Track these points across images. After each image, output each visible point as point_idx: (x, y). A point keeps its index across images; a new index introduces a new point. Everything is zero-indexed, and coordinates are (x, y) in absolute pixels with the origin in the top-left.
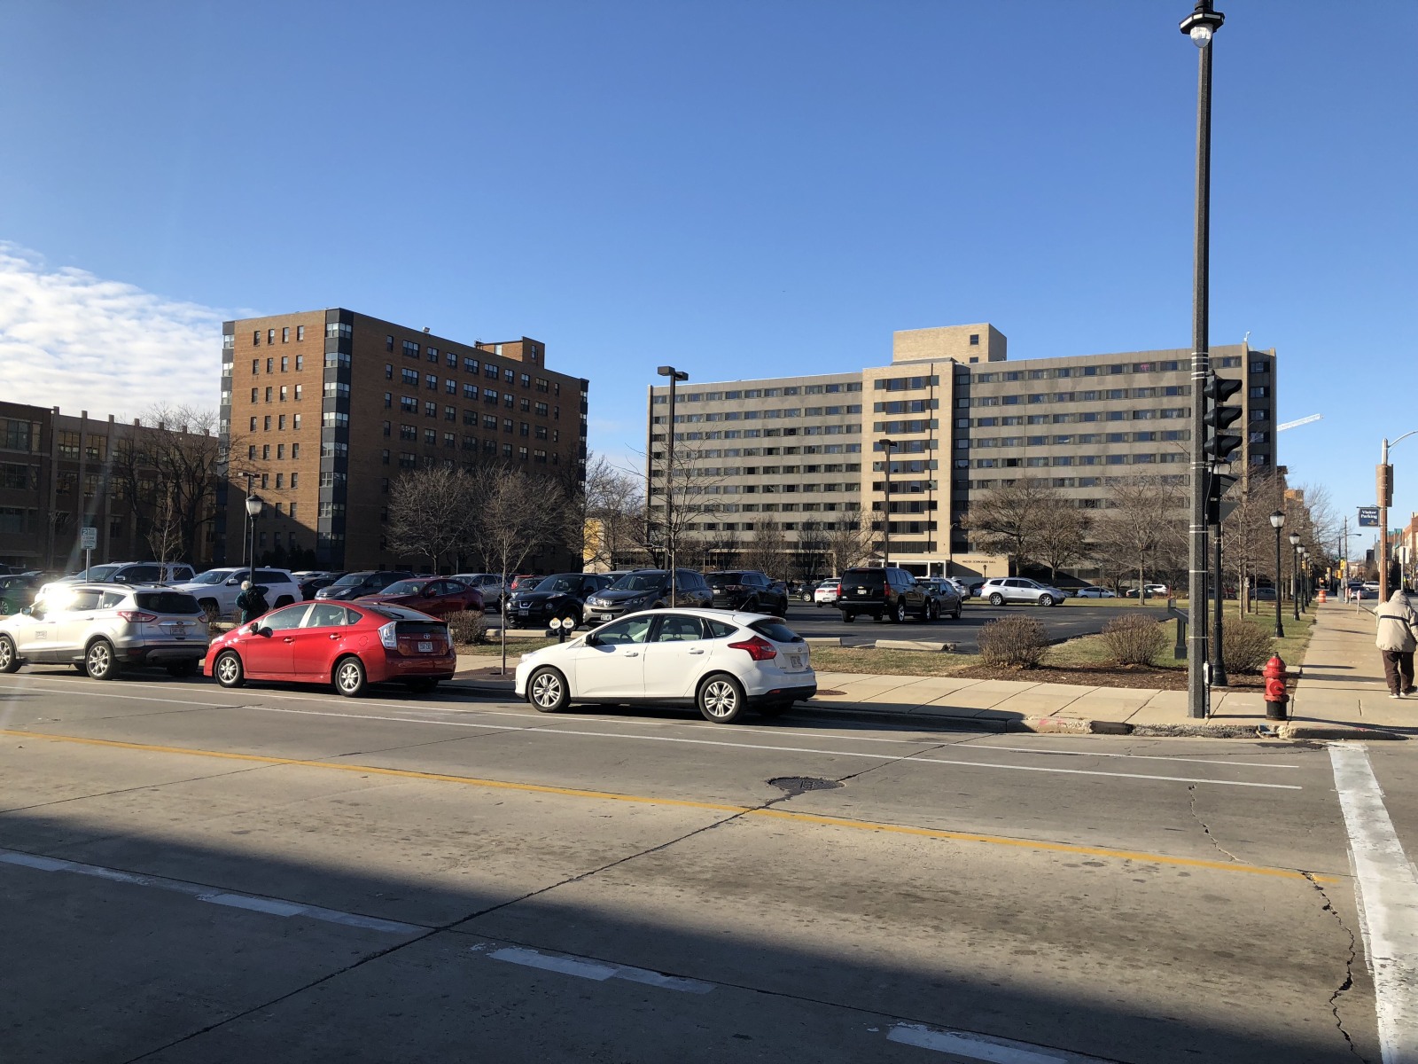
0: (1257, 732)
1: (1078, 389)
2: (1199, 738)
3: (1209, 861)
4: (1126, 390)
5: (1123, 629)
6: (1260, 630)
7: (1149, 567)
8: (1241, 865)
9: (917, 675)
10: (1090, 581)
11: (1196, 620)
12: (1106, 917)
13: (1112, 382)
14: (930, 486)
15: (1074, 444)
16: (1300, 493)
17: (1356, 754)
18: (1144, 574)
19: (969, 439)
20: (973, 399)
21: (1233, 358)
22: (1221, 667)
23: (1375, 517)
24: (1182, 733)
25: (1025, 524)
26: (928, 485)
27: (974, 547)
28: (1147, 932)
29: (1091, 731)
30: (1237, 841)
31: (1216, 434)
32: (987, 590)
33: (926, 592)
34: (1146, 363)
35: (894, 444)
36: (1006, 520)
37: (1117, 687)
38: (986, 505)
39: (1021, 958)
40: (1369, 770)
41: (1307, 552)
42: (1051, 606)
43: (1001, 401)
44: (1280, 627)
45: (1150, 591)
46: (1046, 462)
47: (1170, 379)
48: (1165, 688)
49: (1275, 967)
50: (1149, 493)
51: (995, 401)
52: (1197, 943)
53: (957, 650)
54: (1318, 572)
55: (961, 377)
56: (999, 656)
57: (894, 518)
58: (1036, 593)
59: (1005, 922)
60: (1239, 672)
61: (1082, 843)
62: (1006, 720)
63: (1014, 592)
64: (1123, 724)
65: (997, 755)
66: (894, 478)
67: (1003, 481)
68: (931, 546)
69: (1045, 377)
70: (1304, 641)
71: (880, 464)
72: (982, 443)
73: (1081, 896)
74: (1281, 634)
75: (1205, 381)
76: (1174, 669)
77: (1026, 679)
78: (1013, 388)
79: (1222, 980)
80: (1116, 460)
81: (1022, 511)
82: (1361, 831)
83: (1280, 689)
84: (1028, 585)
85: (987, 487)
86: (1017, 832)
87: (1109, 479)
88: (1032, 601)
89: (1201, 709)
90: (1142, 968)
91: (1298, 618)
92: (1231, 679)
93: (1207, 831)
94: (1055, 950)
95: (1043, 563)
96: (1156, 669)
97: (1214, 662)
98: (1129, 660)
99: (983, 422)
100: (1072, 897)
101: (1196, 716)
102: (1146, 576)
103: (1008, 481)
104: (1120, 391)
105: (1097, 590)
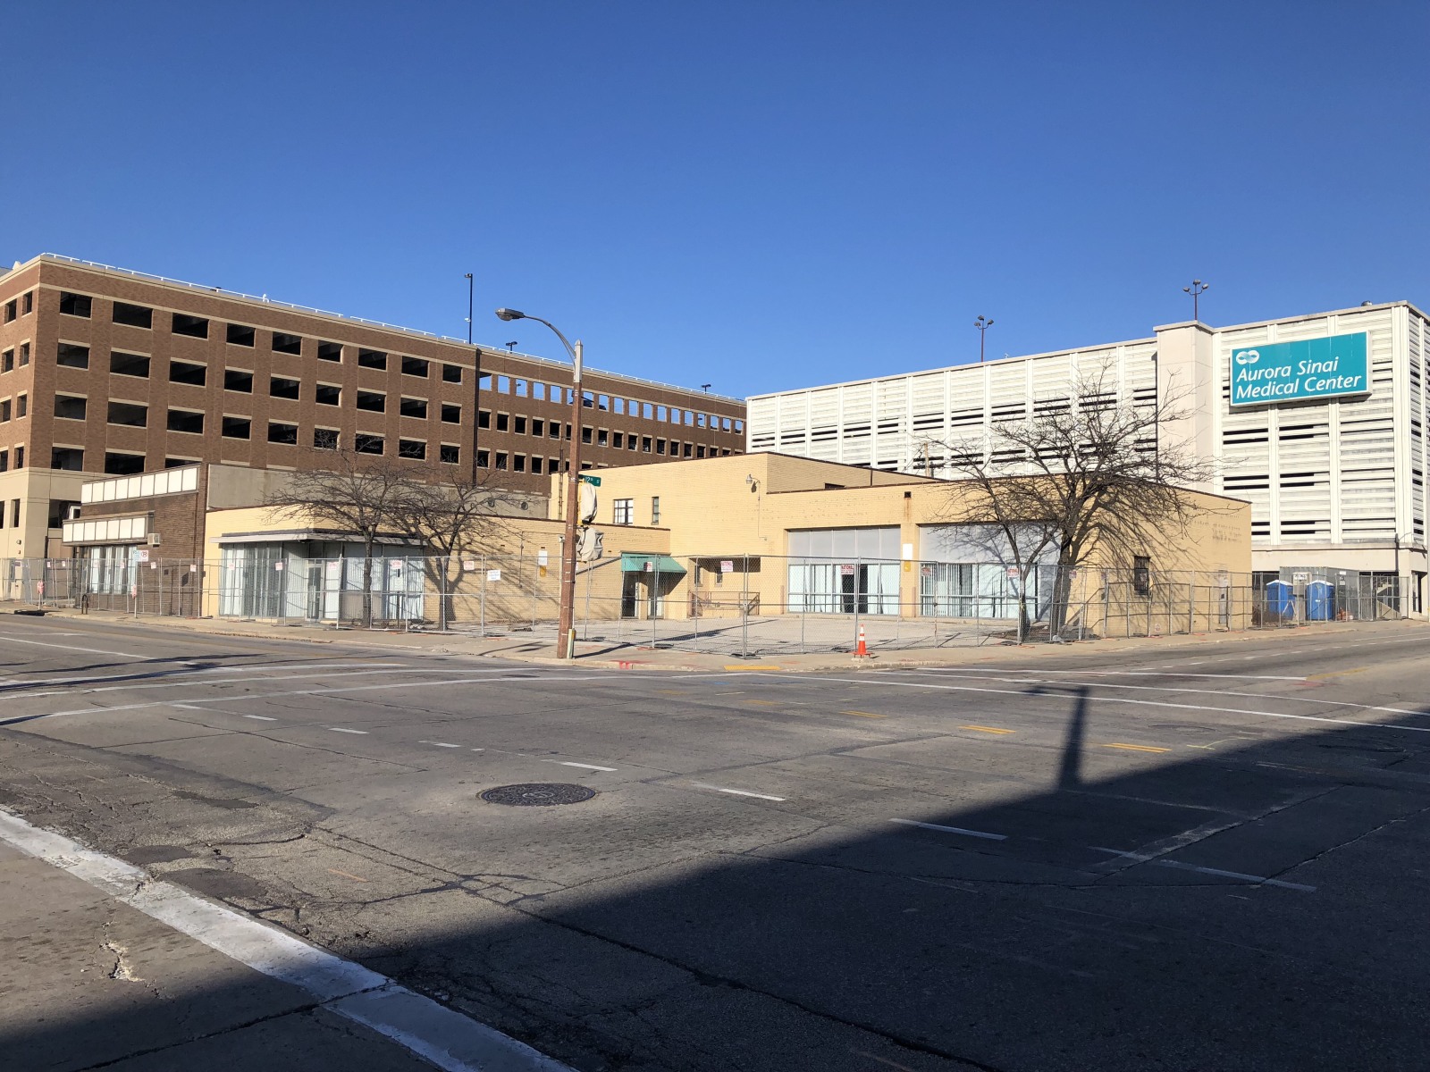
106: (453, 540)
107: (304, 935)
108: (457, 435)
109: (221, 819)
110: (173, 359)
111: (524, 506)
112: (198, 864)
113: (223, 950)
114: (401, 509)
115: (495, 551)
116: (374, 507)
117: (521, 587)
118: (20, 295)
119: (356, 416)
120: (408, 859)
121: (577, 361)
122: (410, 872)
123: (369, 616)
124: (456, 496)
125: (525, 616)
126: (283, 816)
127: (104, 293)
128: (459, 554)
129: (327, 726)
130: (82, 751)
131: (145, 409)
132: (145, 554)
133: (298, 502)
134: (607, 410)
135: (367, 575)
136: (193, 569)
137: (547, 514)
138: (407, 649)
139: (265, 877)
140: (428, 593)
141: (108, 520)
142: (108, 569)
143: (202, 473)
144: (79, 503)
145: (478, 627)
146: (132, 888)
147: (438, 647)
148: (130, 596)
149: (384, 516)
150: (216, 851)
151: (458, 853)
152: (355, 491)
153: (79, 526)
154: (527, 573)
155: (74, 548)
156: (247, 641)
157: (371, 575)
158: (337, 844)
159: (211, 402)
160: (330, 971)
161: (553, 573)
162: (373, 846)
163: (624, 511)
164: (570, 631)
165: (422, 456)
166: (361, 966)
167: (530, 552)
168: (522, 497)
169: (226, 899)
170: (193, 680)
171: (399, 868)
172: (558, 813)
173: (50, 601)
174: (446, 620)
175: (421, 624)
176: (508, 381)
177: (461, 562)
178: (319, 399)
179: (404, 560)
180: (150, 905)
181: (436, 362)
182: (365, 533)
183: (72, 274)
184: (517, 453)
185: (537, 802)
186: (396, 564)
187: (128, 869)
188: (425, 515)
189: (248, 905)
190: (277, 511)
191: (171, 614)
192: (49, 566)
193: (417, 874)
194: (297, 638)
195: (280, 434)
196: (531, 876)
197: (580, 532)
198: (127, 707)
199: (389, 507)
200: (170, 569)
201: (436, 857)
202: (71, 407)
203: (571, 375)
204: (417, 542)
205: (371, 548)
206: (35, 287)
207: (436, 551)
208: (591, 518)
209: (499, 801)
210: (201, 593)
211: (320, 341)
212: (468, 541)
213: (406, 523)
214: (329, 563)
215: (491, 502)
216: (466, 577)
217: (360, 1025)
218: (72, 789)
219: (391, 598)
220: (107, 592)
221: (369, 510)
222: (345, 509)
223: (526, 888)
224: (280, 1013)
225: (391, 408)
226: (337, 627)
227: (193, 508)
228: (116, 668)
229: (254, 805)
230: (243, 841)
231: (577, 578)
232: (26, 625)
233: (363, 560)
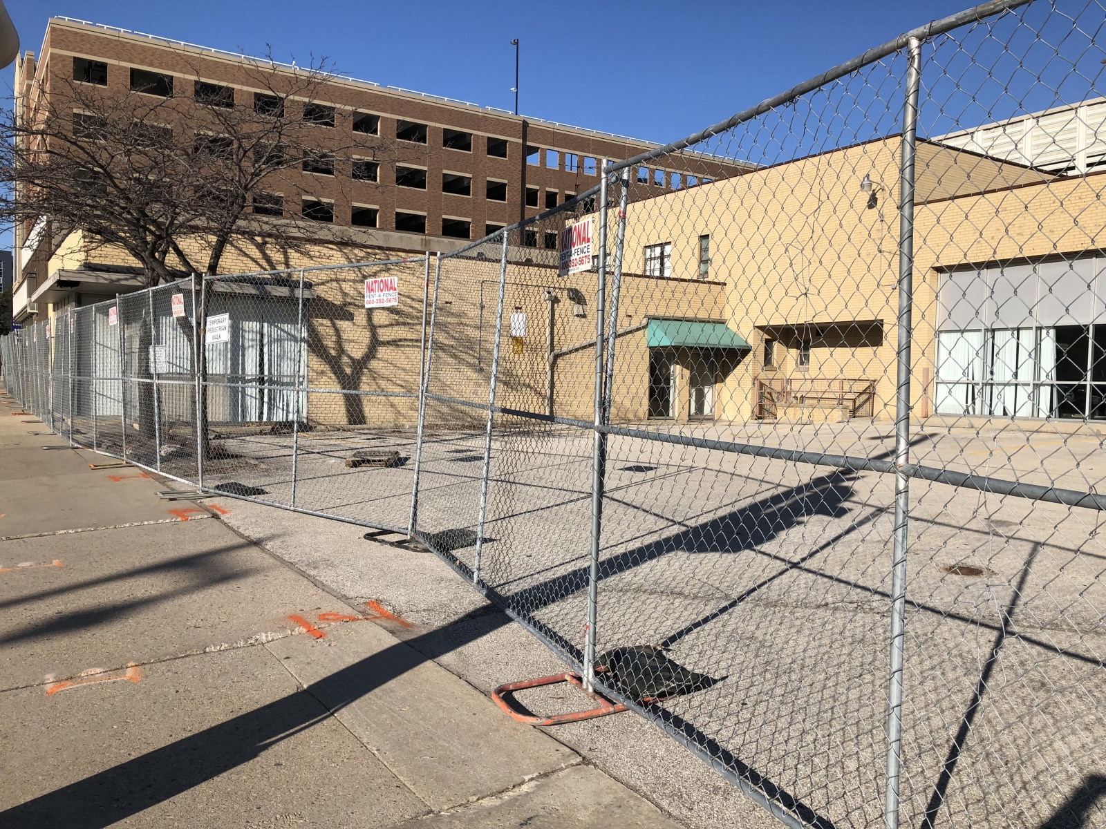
108: (502, 214)
117: (480, 369)
119: (396, 193)
127: (118, 58)
140: (316, 378)
154: (492, 347)
161: (535, 349)
163: (658, 260)
165: (466, 237)
167: (495, 314)
176: (558, 155)
178: (356, 175)
179: (269, 323)
181: (480, 135)
183: (87, 39)
211: (355, 112)
225: (433, 185)
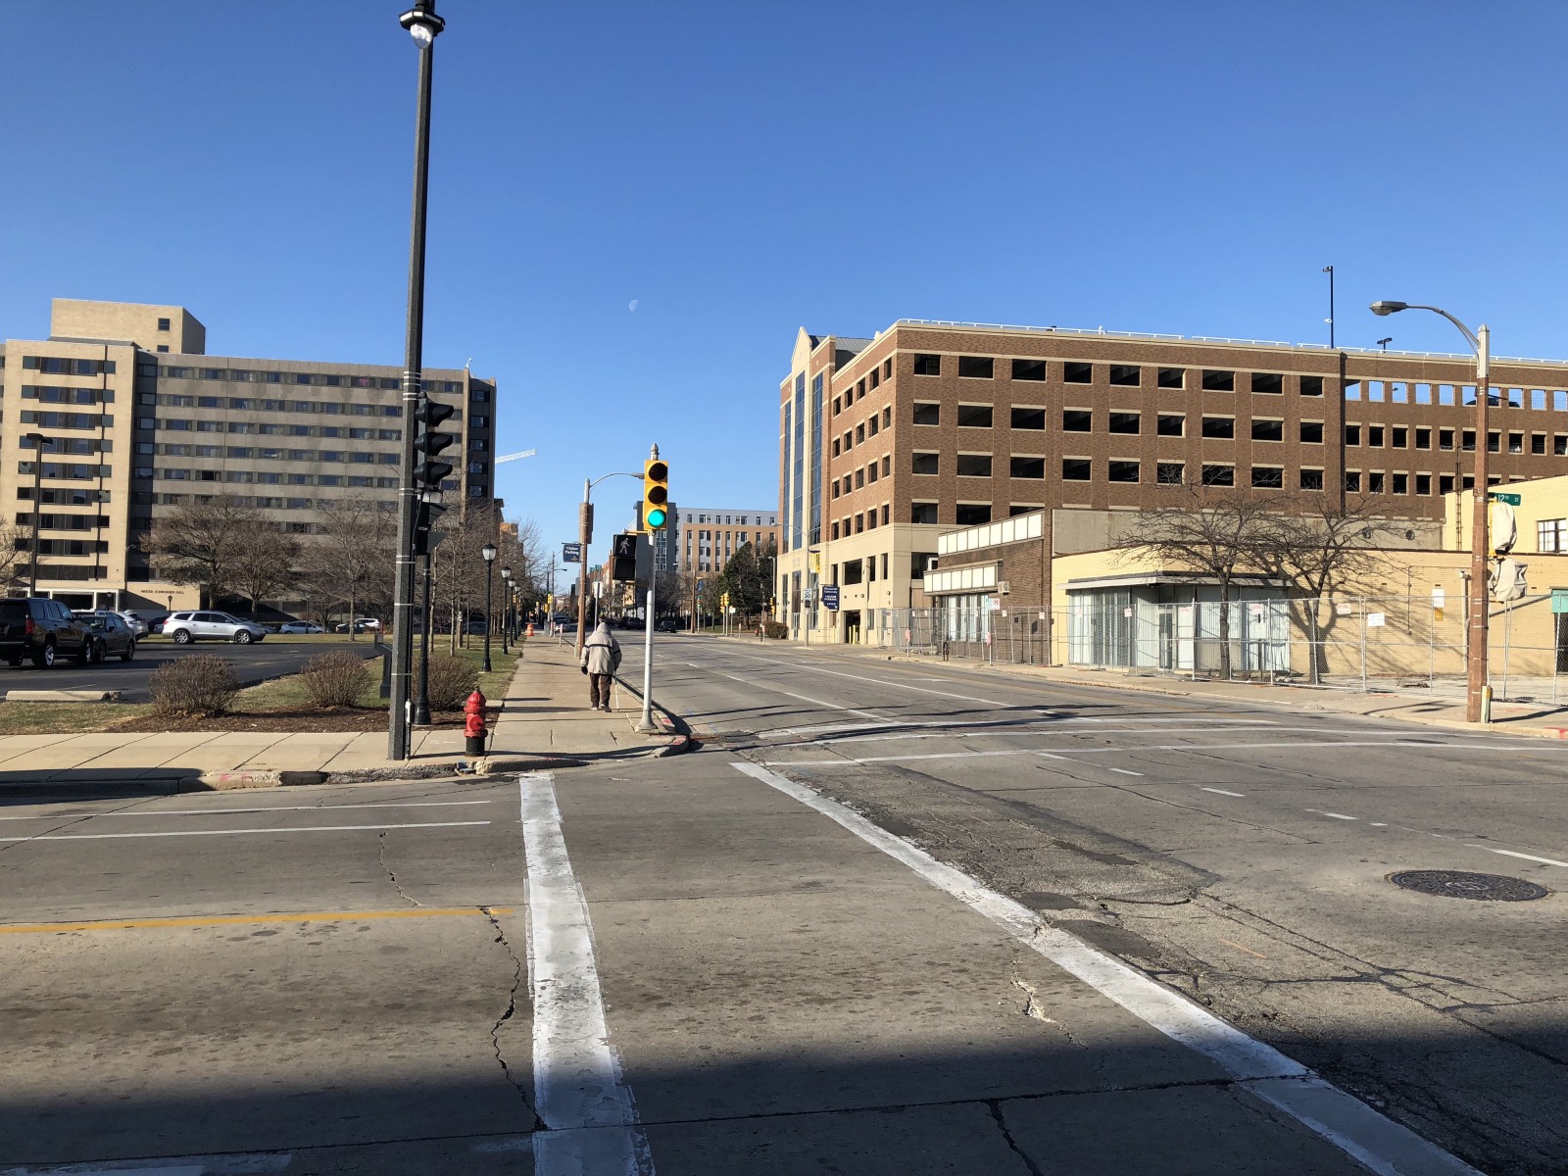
0: (456, 770)
1: (290, 398)
2: (398, 781)
3: (392, 910)
4: (343, 405)
5: (325, 667)
6: (467, 665)
7: (361, 600)
8: (424, 910)
9: (65, 732)
10: (296, 615)
11: (399, 656)
12: (272, 992)
13: (327, 394)
14: (100, 497)
15: (283, 459)
16: (515, 527)
17: (543, 784)
18: (355, 607)
19: (154, 443)
20: (161, 395)
21: (454, 383)
22: (425, 705)
23: (577, 553)
24: (380, 777)
25: (222, 547)
26: (98, 496)
27: (157, 574)
28: (317, 999)
29: (280, 783)
30: (420, 886)
31: (426, 459)
32: (171, 626)
33: (86, 629)
34: (364, 378)
35: (49, 440)
36: (198, 542)
37: (314, 732)
38: (174, 524)
39: (161, 1059)
40: (553, 798)
41: (518, 586)
42: (248, 643)
43: (196, 402)
44: (488, 661)
45: (361, 626)
46: (250, 478)
47: (389, 398)
48: (367, 730)
49: (443, 1009)
50: (365, 519)
51: (189, 401)
52: (368, 1000)
53: (123, 699)
54: (528, 606)
55: (145, 367)
56: (176, 704)
57: (46, 534)
58: (231, 629)
59: (147, 1020)
60: (444, 709)
61: (254, 911)
62: (179, 779)
63: (205, 628)
64: (317, 772)
65: (163, 821)
66: (47, 484)
67: (197, 496)
68: (99, 572)
69: (251, 379)
70: (509, 674)
71: (29, 466)
72: (170, 449)
73: (246, 972)
74: (488, 668)
75: (417, 403)
76: (378, 709)
77: (209, 729)
78: (212, 388)
79: (390, 1034)
80: (330, 480)
81: (219, 534)
82: (539, 858)
83: (479, 724)
84: (222, 620)
85: (176, 503)
86: (174, 910)
87: (321, 502)
88: (226, 638)
89: (402, 749)
90: (306, 1039)
91: (506, 652)
92: (435, 716)
93: (393, 879)
94: (205, 1042)
95: (242, 593)
96: (359, 710)
97: (419, 700)
98: (330, 701)
99: (172, 425)
100: (235, 976)
101: (396, 758)
102: (358, 610)
103: (203, 496)
104: (336, 404)
105: (303, 625)
106: (1322, 579)
107: (1207, 1004)
108: (1319, 458)
109: (1103, 874)
110: (1014, 406)
111: (1409, 535)
112: (1088, 916)
113: (1126, 1006)
114: (1258, 547)
115: (1374, 590)
116: (1228, 545)
117: (1410, 633)
118: (881, 363)
119: (1202, 445)
120: (1311, 940)
121: (1482, 352)
122: (1315, 955)
123: (1228, 666)
124: (1324, 527)
125: (1418, 669)
126: (1165, 877)
127: (950, 350)
128: (1330, 596)
129: (1198, 785)
130: (964, 793)
131: (989, 458)
132: (996, 602)
133: (1145, 543)
134: (1522, 407)
135: (1224, 621)
136: (1042, 616)
137: (1441, 543)
138: (1274, 704)
139: (1156, 939)
140: (1294, 641)
141: (962, 569)
142: (963, 618)
143: (1047, 519)
144: (935, 555)
145: (1359, 681)
146: (1031, 930)
147: (1311, 703)
148: (985, 644)
149: (1240, 555)
150: (1103, 905)
151: (1371, 942)
152: (1207, 528)
153: (937, 577)
154: (1418, 617)
155: (934, 597)
156: (1100, 691)
157: (1229, 621)
158: (1226, 913)
159: (1052, 445)
160: (1241, 1049)
161: (1452, 617)
162: (1267, 921)
163: (1553, 535)
164: (1485, 688)
165: (1279, 485)
166: (1274, 1050)
167: (1420, 590)
168: (1408, 525)
169: (1121, 955)
170: (1053, 729)
171: (1302, 949)
172: (1498, 910)
173: (916, 648)
174: (1318, 672)
175: (1287, 676)
176: (1383, 385)
177: (1333, 605)
178: (1161, 432)
179: (1266, 604)
180: (1049, 949)
181: (1292, 375)
182: (1219, 574)
183: (923, 336)
184: (1395, 472)
185: (1467, 894)
186: (1256, 608)
187: (1024, 913)
188: (1288, 551)
189: (1144, 965)
190: (1124, 554)
191: (1023, 662)
192: (914, 615)
193: (1323, 958)
194: (1151, 689)
195: (1122, 472)
196: (1470, 981)
197: (1493, 566)
198: (997, 753)
199: (1246, 545)
200: (1020, 617)
201: (1344, 942)
202: (926, 463)
203: (1474, 369)
204: (1279, 583)
205: (1226, 591)
206: (893, 354)
207: (1301, 593)
208: (1509, 546)
209: (1415, 887)
210: (1051, 641)
211: (1159, 368)
212: (1340, 579)
213: (1266, 562)
214: (1180, 609)
215: (1366, 533)
216: (1339, 622)
217: (1283, 1114)
218: (963, 829)
219: (1251, 646)
220: (964, 640)
221: (1222, 548)
222: (1197, 548)
223: (1465, 995)
224: (1194, 1082)
225: (1241, 434)
226: (1193, 678)
227: (1039, 555)
228: (982, 714)
229: (1133, 863)
230: (1127, 898)
231: (1490, 621)
232: (899, 671)
233: (1218, 604)
